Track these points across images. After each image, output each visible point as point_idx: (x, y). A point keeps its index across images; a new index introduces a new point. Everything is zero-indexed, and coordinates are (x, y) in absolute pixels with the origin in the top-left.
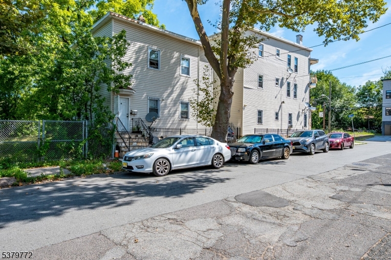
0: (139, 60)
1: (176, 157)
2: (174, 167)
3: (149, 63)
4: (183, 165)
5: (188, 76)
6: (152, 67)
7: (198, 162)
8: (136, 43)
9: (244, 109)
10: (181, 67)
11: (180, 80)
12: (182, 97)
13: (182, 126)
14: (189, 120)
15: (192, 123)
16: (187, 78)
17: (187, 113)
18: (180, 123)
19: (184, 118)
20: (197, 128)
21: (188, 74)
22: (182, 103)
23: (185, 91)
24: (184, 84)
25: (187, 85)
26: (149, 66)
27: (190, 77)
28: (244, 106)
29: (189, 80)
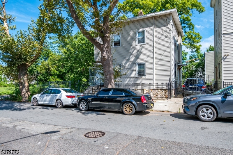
1: (39, 99)
3: (113, 44)
6: (116, 46)
9: (225, 58)
10: (137, 39)
11: (136, 49)
12: (138, 60)
13: (138, 81)
14: (145, 77)
15: (147, 79)
16: (142, 46)
17: (143, 71)
18: (136, 79)
19: (141, 75)
20: (152, 83)
21: (144, 42)
22: (138, 65)
23: (141, 55)
24: (139, 51)
25: (142, 51)
26: (113, 46)
27: (145, 44)
28: (225, 56)
29: (144, 47)
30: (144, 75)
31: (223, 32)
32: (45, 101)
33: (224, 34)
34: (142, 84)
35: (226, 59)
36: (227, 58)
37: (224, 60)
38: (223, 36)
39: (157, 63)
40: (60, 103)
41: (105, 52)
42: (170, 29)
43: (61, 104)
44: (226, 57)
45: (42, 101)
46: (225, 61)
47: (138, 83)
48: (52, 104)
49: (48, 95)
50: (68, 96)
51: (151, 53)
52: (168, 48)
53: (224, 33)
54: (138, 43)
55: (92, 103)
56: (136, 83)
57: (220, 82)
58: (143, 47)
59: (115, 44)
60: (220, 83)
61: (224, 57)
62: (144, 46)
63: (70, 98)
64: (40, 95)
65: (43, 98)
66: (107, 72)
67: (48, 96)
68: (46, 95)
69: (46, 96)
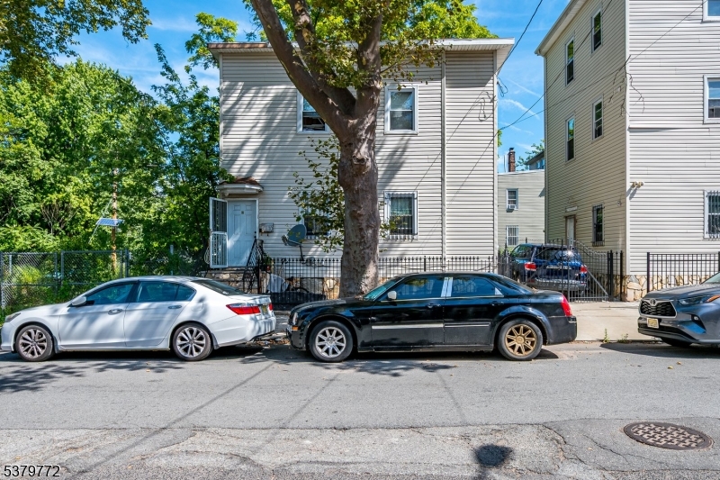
0: (277, 121)
1: (65, 326)
2: (62, 344)
3: (301, 122)
4: (86, 343)
5: (410, 132)
6: (308, 129)
7: (127, 340)
8: (269, 87)
9: (633, 194)
10: (388, 115)
11: (385, 146)
12: (391, 184)
13: (392, 253)
14: (415, 237)
15: (423, 245)
16: (406, 138)
17: (410, 220)
18: (386, 245)
19: (400, 232)
20: (439, 256)
21: (411, 127)
22: (392, 199)
23: (403, 169)
24: (398, 153)
25: (406, 153)
26: (301, 129)
27: (415, 132)
28: (633, 186)
29: (414, 141)
30: (411, 232)
31: (629, 124)
32: (104, 333)
33: (632, 130)
34: (427, 260)
35: (636, 196)
36: (638, 192)
37: (631, 198)
38: (628, 133)
39: (453, 195)
40: (201, 338)
41: (365, 145)
42: (491, 96)
43: (204, 342)
44: (636, 190)
45: (83, 335)
46: (633, 199)
47: (392, 257)
48: (151, 347)
49: (122, 307)
50: (239, 310)
51: (434, 164)
52: (486, 153)
53: (631, 126)
54: (393, 127)
55: (374, 327)
56: (385, 257)
57: (619, 255)
58: (411, 142)
59: (304, 123)
60: (619, 258)
61: (630, 190)
62: (413, 138)
63: (246, 317)
64: (63, 308)
65: (92, 320)
66: (366, 217)
67: (119, 311)
68: (108, 308)
69: (110, 312)
